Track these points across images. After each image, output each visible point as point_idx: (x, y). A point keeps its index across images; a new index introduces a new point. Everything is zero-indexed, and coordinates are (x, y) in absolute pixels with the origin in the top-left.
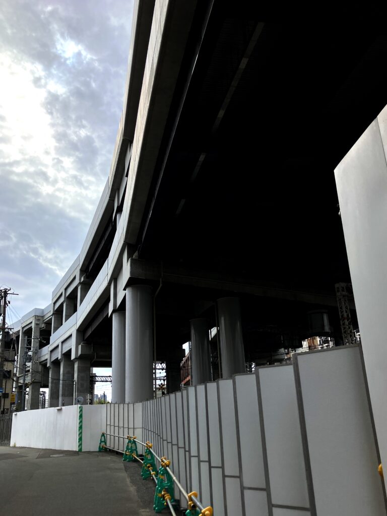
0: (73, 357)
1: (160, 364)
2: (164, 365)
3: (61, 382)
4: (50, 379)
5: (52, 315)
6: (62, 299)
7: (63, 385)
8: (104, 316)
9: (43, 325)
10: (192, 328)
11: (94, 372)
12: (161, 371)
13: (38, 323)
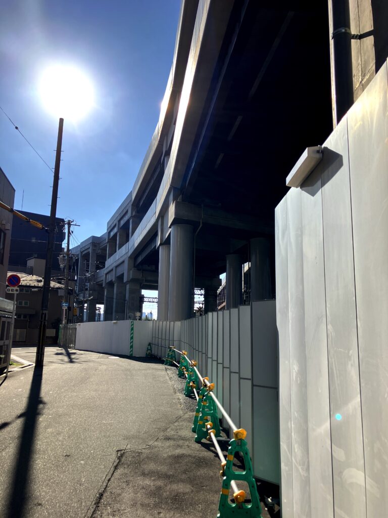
0: (125, 280)
1: (199, 291)
2: (203, 292)
3: (115, 300)
4: (105, 297)
5: (107, 243)
6: (116, 230)
7: (116, 302)
8: (153, 247)
9: (99, 251)
10: (228, 262)
11: (142, 294)
12: (200, 296)
13: (95, 248)
